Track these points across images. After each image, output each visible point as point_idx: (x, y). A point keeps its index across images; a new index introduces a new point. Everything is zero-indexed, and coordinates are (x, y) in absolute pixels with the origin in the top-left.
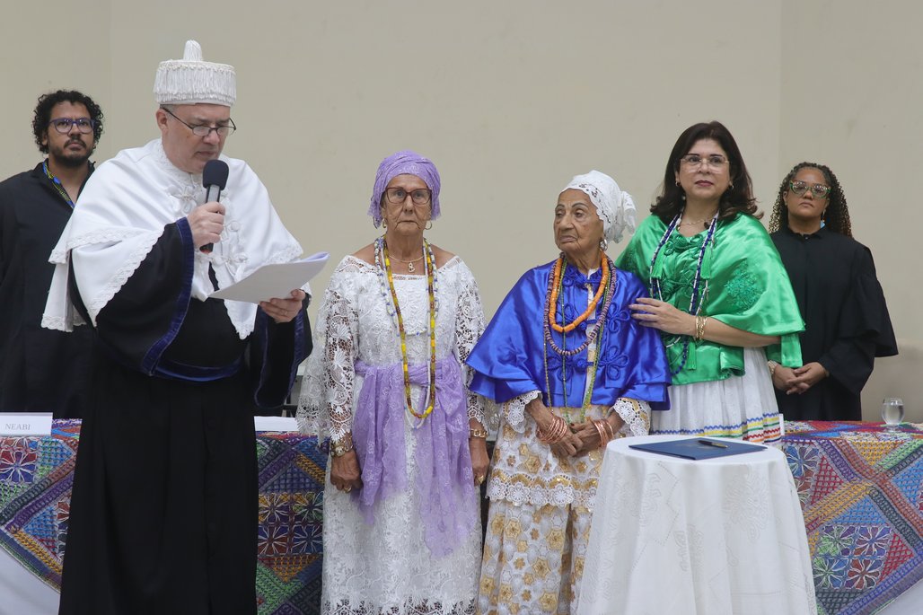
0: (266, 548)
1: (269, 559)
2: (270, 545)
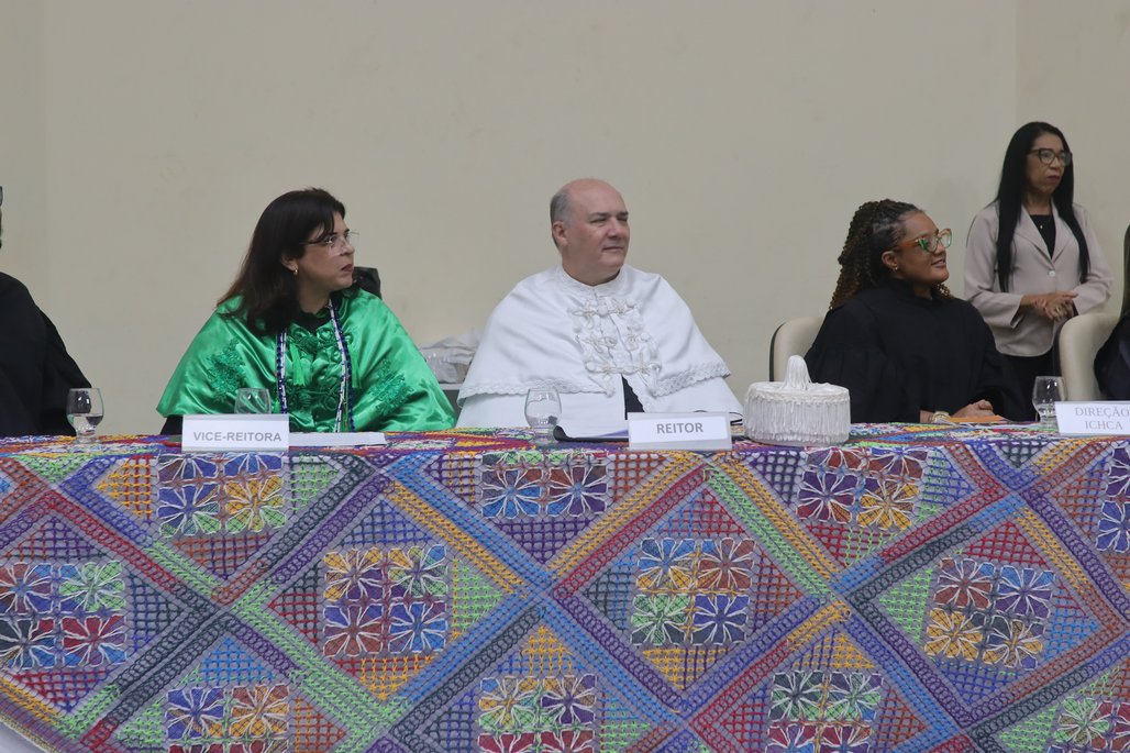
0: (346, 643)
1: (352, 662)
2: (353, 639)
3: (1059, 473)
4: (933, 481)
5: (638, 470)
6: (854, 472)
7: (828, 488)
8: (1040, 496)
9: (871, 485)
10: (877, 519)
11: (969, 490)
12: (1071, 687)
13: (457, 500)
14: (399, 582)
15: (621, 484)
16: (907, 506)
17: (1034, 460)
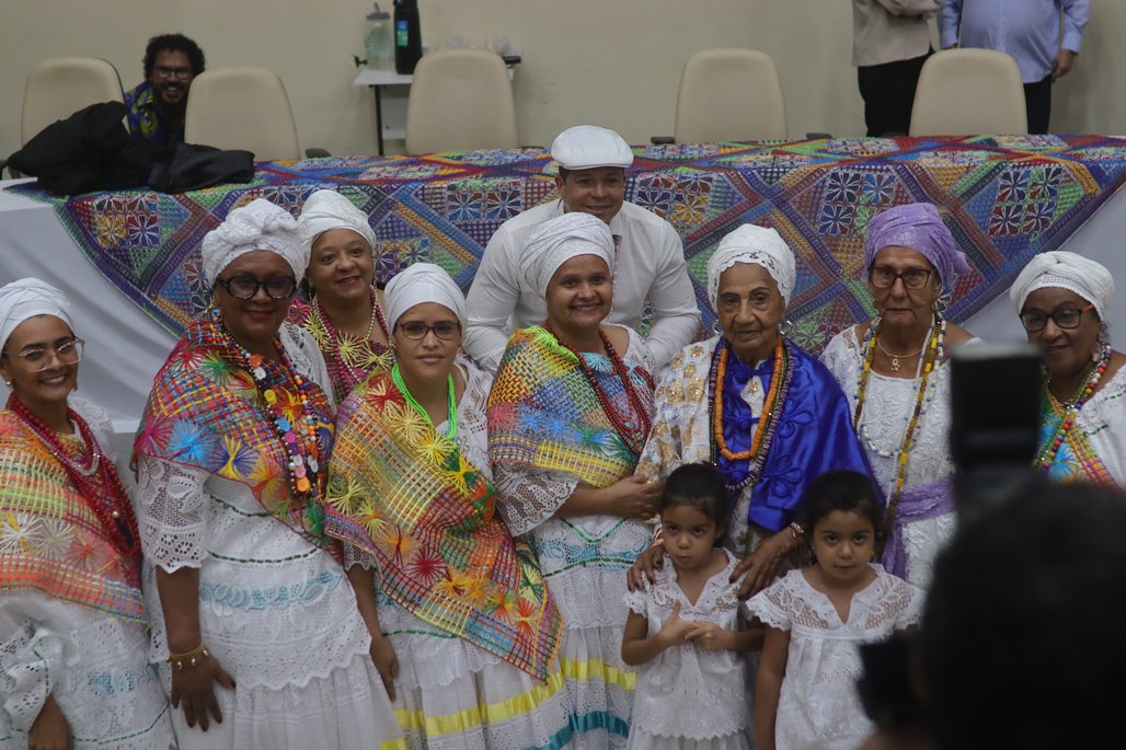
3: (797, 188)
4: (717, 194)
5: (539, 193)
6: (668, 190)
7: (653, 199)
8: (785, 201)
9: (679, 198)
10: (683, 218)
11: (739, 199)
12: (802, 315)
13: (433, 212)
14: (404, 260)
15: (529, 201)
16: (701, 210)
17: (781, 180)
